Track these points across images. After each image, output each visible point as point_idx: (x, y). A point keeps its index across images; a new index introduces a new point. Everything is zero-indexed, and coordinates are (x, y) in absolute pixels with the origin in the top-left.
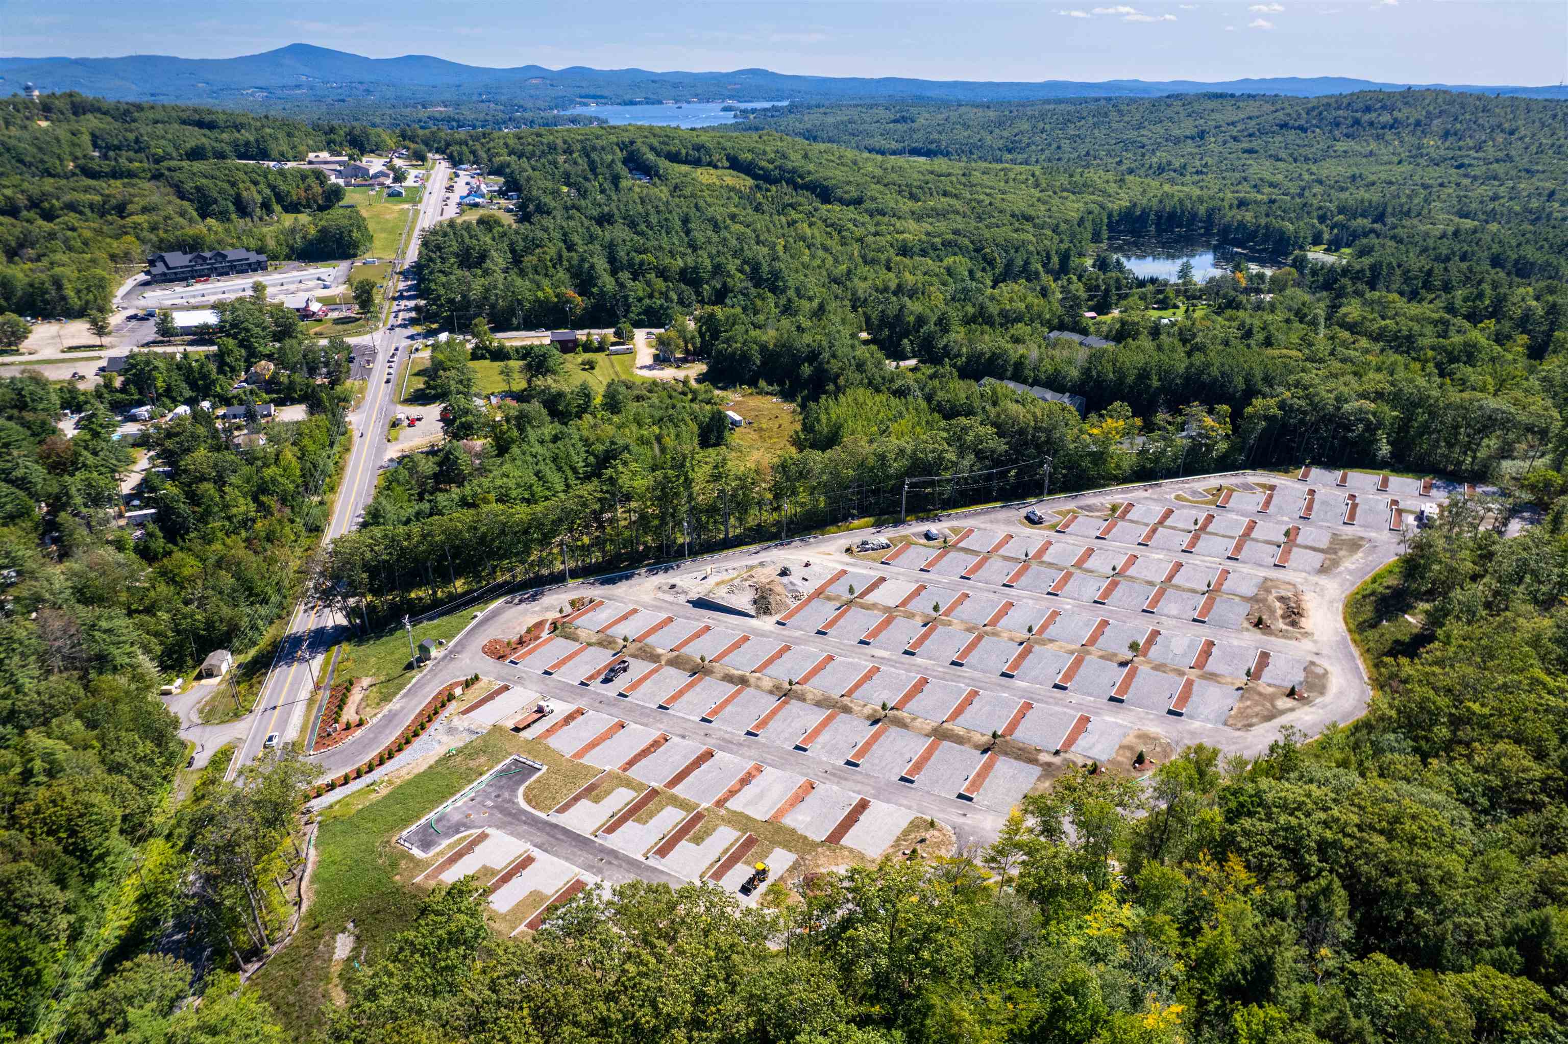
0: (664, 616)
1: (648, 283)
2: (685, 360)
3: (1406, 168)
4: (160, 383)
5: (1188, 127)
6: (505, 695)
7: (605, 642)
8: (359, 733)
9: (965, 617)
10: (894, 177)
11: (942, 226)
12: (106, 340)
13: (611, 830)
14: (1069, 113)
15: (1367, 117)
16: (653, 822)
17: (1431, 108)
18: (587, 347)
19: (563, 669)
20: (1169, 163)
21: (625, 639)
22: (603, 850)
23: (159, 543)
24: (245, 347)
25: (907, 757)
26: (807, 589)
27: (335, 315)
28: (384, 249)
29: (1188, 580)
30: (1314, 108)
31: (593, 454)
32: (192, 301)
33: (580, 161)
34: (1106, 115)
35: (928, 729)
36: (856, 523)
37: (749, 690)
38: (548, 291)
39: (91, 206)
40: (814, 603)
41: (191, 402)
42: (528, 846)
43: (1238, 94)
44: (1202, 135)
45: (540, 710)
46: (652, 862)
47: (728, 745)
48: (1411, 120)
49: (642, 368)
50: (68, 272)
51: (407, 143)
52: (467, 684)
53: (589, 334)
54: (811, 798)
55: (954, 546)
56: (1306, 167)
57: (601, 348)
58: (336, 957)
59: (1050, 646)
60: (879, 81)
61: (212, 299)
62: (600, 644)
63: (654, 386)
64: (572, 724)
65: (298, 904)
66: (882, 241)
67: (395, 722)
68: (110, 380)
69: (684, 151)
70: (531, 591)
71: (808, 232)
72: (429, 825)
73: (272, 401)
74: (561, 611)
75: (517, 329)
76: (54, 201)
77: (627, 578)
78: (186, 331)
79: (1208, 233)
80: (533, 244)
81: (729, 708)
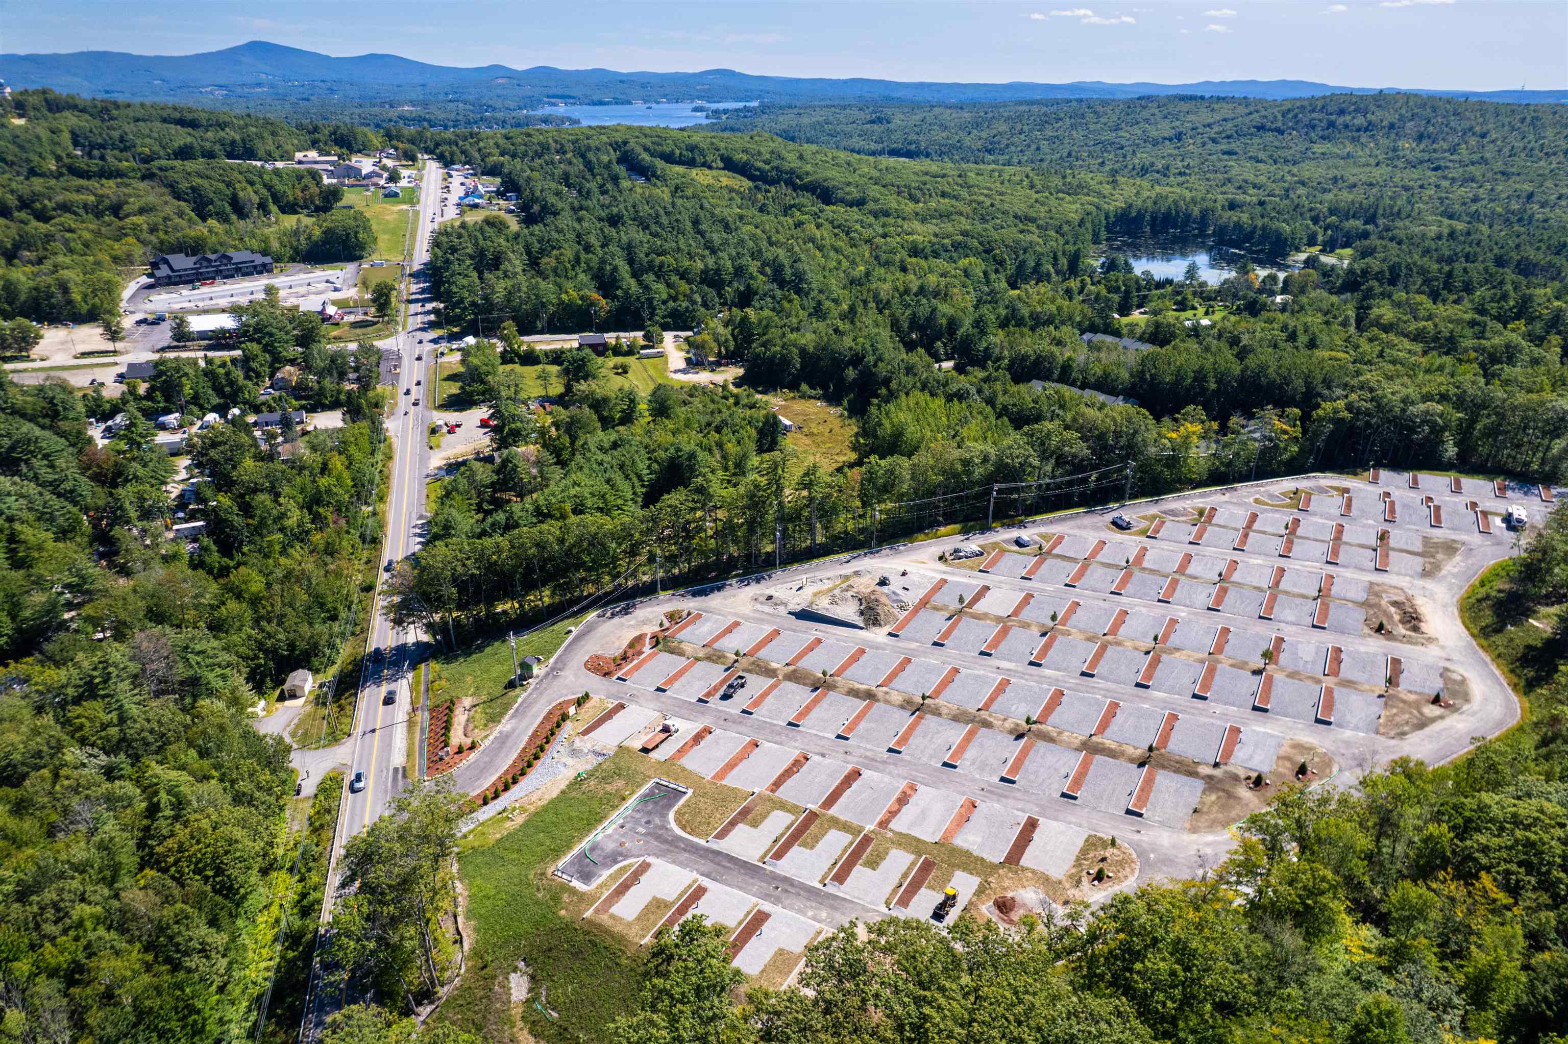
0: (768, 629)
1: (669, 285)
2: (718, 364)
3: (1384, 170)
4: (187, 390)
5: (1165, 129)
6: (621, 713)
7: (715, 657)
8: (473, 756)
9: (1082, 626)
10: (889, 178)
11: (948, 227)
12: (119, 346)
13: (778, 855)
14: (1045, 115)
15: (1341, 120)
16: (820, 846)
17: (1403, 111)
18: (617, 351)
19: (677, 685)
20: (1152, 164)
21: (737, 654)
22: (775, 877)
23: (215, 558)
24: (269, 352)
25: (1063, 772)
26: (912, 598)
27: (351, 318)
28: (389, 250)
29: (1295, 585)
30: (1289, 110)
31: (656, 461)
32: (201, 304)
33: (575, 161)
34: (1083, 116)
35: (1077, 742)
36: (942, 530)
37: (878, 707)
38: (572, 295)
39: (85, 206)
40: (922, 613)
41: (222, 410)
42: (695, 875)
43: (1207, 96)
44: (1179, 137)
45: (666, 729)
46: (832, 889)
47: (872, 763)
48: (1385, 123)
49: (676, 372)
50: (72, 275)
51: (394, 142)
52: (580, 702)
53: (618, 338)
54: (976, 816)
55: (1049, 553)
56: (1286, 169)
57: (630, 352)
58: (514, 998)
59: (1177, 655)
60: (845, 82)
61: (223, 303)
62: (708, 658)
63: (694, 390)
64: (703, 743)
65: (459, 941)
66: (893, 242)
67: (508, 744)
68: (134, 387)
69: (677, 152)
70: (623, 604)
71: (818, 234)
72: (583, 855)
73: (302, 407)
74: (661, 625)
75: (541, 332)
76: (46, 202)
77: (719, 589)
78: (203, 335)
79: (1202, 233)
80: (548, 246)
81: (863, 725)
